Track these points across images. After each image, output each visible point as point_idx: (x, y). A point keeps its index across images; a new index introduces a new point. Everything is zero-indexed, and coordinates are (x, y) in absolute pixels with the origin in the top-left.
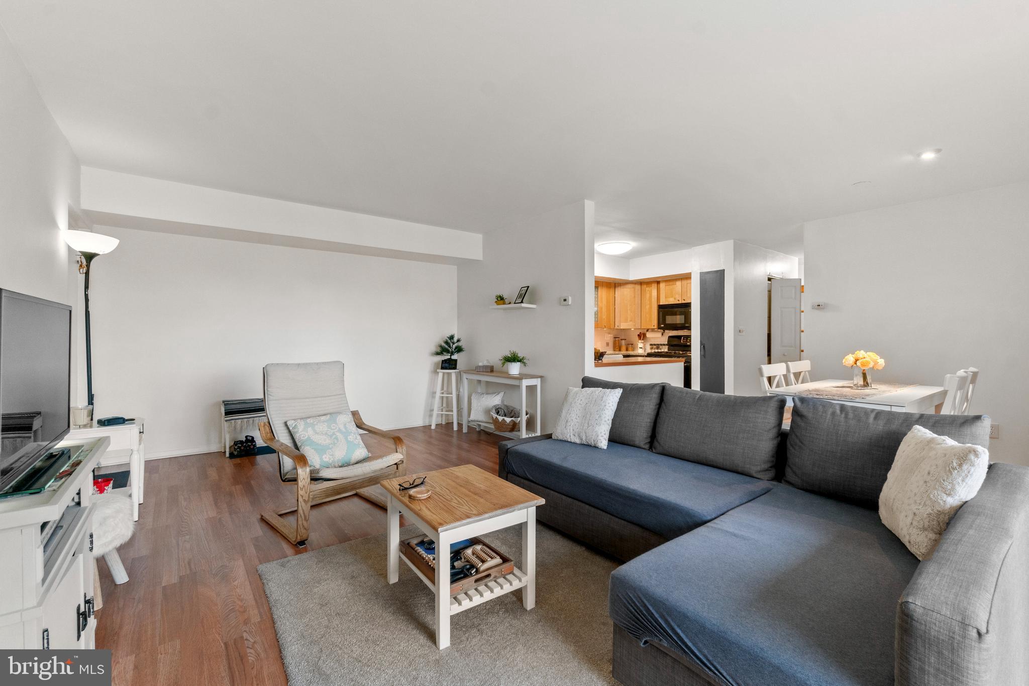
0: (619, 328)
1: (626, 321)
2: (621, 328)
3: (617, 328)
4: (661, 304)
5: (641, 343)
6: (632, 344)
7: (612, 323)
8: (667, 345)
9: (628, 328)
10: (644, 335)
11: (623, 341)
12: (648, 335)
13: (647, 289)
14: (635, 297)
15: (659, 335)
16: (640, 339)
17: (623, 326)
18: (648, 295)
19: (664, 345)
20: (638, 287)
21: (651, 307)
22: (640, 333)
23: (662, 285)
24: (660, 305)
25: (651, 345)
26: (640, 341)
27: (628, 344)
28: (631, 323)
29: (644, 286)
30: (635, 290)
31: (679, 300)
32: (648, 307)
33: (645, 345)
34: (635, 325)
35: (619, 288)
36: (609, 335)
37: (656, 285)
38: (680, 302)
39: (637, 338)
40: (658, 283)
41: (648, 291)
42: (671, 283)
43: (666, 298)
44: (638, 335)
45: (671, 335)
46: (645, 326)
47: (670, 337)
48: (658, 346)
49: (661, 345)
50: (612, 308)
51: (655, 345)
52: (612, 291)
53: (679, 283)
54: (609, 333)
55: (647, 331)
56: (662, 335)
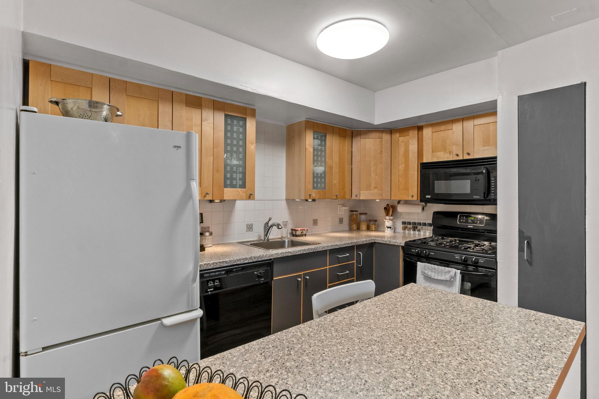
0: (357, 198)
1: (368, 188)
2: (361, 198)
3: (355, 198)
4: (425, 161)
5: (390, 220)
6: (376, 221)
7: (347, 190)
8: (430, 225)
9: (371, 198)
10: (394, 208)
11: (363, 217)
12: (401, 209)
13: (401, 139)
14: (382, 151)
15: (419, 209)
16: (387, 214)
17: (363, 196)
18: (402, 150)
19: (425, 224)
20: (386, 137)
21: (407, 168)
22: (388, 205)
23: (427, 132)
24: (423, 163)
25: (404, 223)
26: (387, 217)
27: (370, 221)
28: (376, 190)
29: (396, 136)
30: (382, 141)
31: (457, 155)
32: (402, 167)
33: (394, 222)
34: (382, 195)
35: (359, 138)
36: (344, 208)
37: (416, 132)
38: (460, 158)
39: (383, 212)
40: (420, 128)
41: (402, 142)
42: (443, 127)
43: (433, 151)
44: (385, 208)
45: (436, 210)
46: (396, 197)
47: (436, 214)
48: (415, 226)
49: (420, 224)
50: (347, 167)
51: (409, 223)
52: (347, 143)
53: (457, 128)
54: (344, 205)
55: (399, 202)
56: (423, 209)
